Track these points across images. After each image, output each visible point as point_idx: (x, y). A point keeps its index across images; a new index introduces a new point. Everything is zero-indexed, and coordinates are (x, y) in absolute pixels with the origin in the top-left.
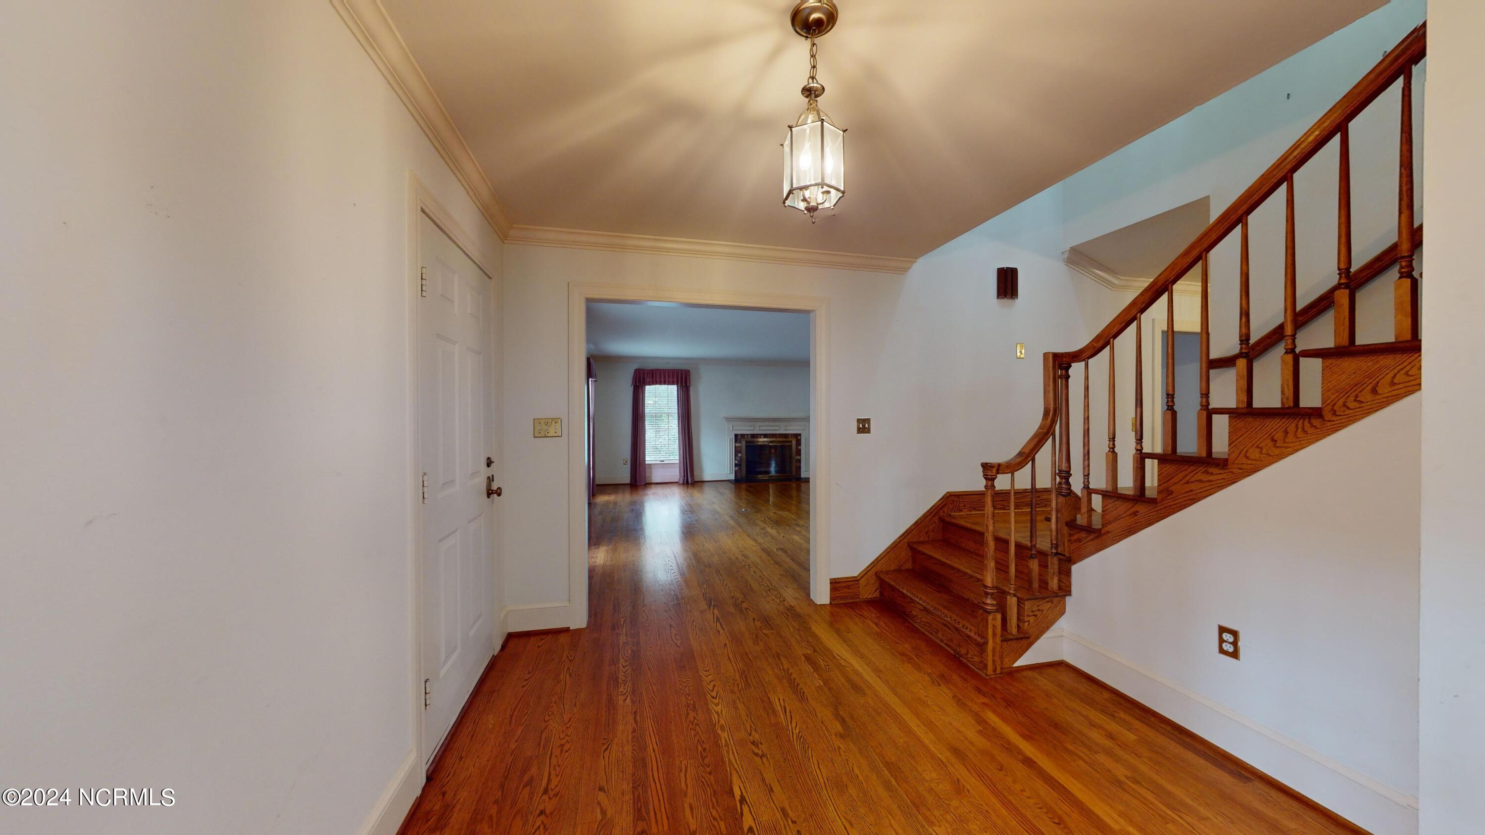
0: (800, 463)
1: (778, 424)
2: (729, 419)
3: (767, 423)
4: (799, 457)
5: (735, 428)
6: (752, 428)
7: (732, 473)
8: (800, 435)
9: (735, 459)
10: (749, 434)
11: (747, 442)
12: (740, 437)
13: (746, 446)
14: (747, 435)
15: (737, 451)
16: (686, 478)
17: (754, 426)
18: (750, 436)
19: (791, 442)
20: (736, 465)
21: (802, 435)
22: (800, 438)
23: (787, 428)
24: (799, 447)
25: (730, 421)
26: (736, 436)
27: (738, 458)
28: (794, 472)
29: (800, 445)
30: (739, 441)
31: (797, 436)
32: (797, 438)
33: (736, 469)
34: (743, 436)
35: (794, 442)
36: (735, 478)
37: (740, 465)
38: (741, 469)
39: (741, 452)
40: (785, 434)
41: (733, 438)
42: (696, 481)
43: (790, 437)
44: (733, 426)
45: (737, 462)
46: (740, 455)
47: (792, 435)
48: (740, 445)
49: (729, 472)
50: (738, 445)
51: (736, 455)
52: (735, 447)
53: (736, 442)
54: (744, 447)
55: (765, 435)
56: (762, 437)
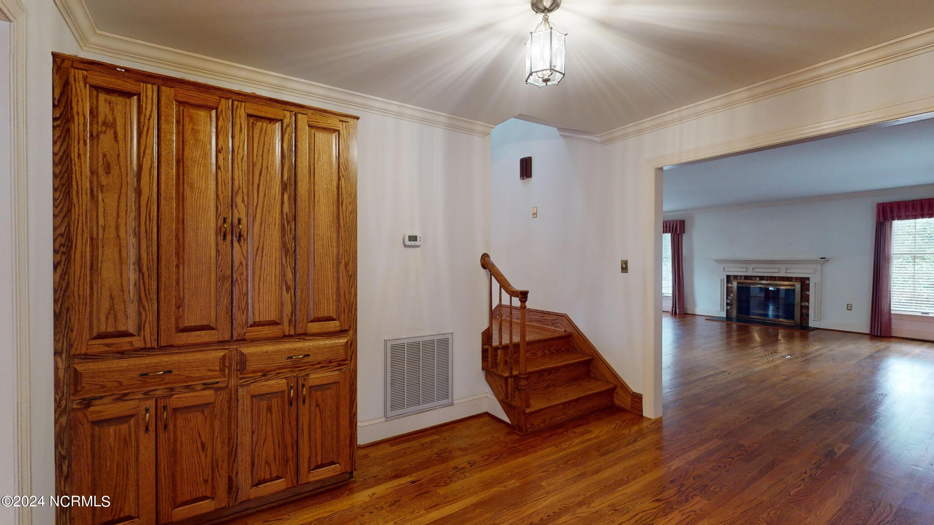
0: (808, 310)
1: (778, 266)
2: (719, 261)
3: (761, 266)
4: (807, 304)
5: (726, 269)
6: (745, 270)
7: (723, 311)
8: (808, 279)
9: (727, 299)
10: (742, 276)
11: (738, 283)
12: (732, 278)
13: (738, 287)
14: (741, 276)
15: (729, 291)
17: (747, 267)
18: (743, 277)
19: (794, 286)
20: (728, 304)
21: (810, 280)
22: (808, 282)
23: (789, 271)
24: (808, 293)
25: (721, 263)
26: (728, 277)
27: (730, 298)
28: (798, 319)
29: (808, 290)
30: (732, 282)
31: (804, 280)
32: (803, 282)
33: (728, 307)
34: (735, 277)
35: (798, 286)
36: (727, 316)
37: (732, 305)
38: (732, 308)
39: (732, 292)
40: (787, 277)
41: (724, 278)
42: (686, 314)
43: (791, 280)
44: (724, 268)
45: (729, 301)
46: (732, 295)
47: (796, 278)
48: (732, 285)
49: (719, 310)
50: (730, 285)
51: (728, 295)
52: (727, 287)
53: (728, 282)
54: (736, 288)
55: (762, 278)
56: (758, 279)
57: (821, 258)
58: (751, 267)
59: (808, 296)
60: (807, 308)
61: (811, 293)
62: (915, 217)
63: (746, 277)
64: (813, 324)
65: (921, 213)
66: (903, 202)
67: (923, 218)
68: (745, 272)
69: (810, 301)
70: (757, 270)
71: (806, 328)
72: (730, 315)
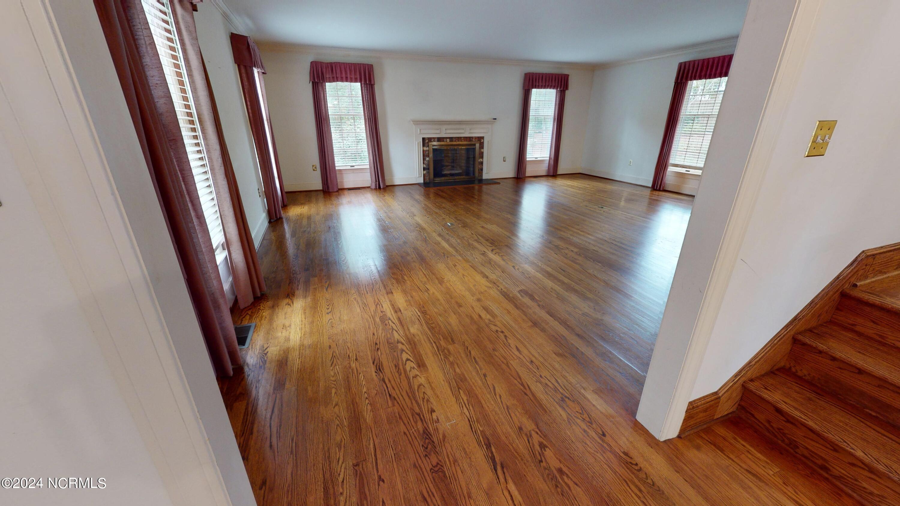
2: (417, 122)
3: (453, 126)
5: (422, 132)
6: (438, 131)
7: (421, 176)
8: (483, 138)
9: (424, 163)
11: (433, 146)
14: (434, 138)
15: (425, 155)
16: (377, 183)
17: (440, 128)
18: (436, 140)
19: (475, 145)
21: (485, 138)
22: (483, 141)
23: (472, 131)
24: (482, 150)
25: (417, 124)
26: (424, 139)
27: (426, 162)
28: (477, 174)
29: (483, 148)
30: (426, 145)
31: (480, 139)
32: (480, 141)
33: (425, 172)
34: (430, 139)
35: (477, 145)
36: (424, 181)
37: (428, 169)
38: (429, 173)
39: (428, 156)
40: (470, 138)
41: (420, 142)
42: (387, 186)
43: (473, 140)
44: (420, 130)
45: (425, 166)
46: (427, 159)
47: (476, 138)
48: (427, 149)
49: (418, 176)
50: (425, 149)
51: (424, 159)
52: (423, 151)
53: (424, 145)
54: (432, 150)
55: (451, 139)
56: (448, 140)
57: (494, 119)
58: (444, 127)
59: (482, 153)
60: (482, 163)
61: (485, 150)
62: (545, 87)
63: (439, 139)
64: (485, 176)
65: (547, 84)
66: (539, 74)
67: (547, 88)
68: (438, 133)
69: (484, 157)
70: (448, 131)
71: (481, 181)
72: (427, 180)
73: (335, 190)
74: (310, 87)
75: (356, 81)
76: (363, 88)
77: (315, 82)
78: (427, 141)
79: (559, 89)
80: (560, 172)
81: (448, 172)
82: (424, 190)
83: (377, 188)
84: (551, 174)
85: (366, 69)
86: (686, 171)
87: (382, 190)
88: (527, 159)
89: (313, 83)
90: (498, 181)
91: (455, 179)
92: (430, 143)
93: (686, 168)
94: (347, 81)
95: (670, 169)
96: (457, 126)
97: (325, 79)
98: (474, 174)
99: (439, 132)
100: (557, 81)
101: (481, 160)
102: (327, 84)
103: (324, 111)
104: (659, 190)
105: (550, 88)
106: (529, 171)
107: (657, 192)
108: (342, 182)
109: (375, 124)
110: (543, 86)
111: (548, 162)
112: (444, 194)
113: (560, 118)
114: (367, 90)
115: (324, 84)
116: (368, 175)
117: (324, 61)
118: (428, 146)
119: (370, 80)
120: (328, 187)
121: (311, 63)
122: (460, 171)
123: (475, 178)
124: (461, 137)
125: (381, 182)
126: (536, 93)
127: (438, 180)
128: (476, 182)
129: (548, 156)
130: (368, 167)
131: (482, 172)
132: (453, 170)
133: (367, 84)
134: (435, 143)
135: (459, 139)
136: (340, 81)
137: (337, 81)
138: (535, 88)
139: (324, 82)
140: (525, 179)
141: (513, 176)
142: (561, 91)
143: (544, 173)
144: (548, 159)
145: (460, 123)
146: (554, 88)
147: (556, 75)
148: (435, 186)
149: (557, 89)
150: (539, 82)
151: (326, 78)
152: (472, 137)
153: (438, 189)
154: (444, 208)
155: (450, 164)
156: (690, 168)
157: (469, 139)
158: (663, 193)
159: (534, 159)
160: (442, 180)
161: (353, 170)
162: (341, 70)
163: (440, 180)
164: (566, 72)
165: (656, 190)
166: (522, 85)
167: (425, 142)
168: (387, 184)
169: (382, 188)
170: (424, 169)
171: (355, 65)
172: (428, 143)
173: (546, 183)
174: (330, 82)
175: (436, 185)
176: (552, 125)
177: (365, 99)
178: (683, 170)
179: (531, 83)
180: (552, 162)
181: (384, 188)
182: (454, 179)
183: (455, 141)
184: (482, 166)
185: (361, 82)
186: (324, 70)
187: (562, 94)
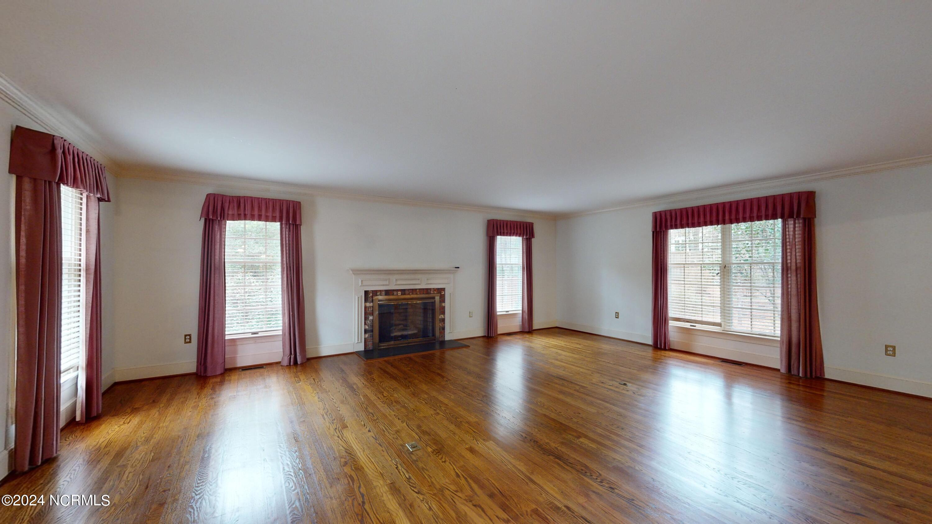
2: (356, 272)
3: (405, 276)
5: (364, 283)
6: (385, 283)
7: (361, 342)
8: (444, 289)
9: (365, 324)
10: (383, 291)
11: (379, 301)
13: (379, 306)
14: (381, 291)
15: (368, 313)
16: (292, 356)
17: (389, 279)
18: (384, 293)
19: (434, 298)
21: (446, 289)
22: (443, 293)
24: (443, 304)
25: (359, 274)
26: (366, 293)
27: (368, 322)
28: (437, 333)
29: (444, 301)
30: (370, 299)
31: (441, 291)
32: (440, 293)
33: (367, 335)
34: (375, 293)
35: (437, 298)
36: (365, 348)
37: (372, 331)
38: (372, 336)
39: (372, 314)
40: (427, 289)
41: (361, 296)
42: (309, 359)
43: (431, 292)
44: (362, 281)
45: (367, 327)
46: (371, 318)
47: (435, 290)
48: (371, 304)
49: (356, 342)
50: (368, 304)
51: (366, 319)
52: (365, 307)
53: (366, 300)
54: (377, 307)
55: (403, 291)
56: (399, 293)
57: (456, 268)
58: (393, 278)
59: (444, 308)
60: (443, 320)
61: (447, 304)
62: (510, 234)
63: (388, 292)
64: (448, 337)
65: (512, 232)
66: (503, 221)
67: (513, 236)
68: (386, 285)
69: (446, 313)
70: (399, 282)
71: (443, 343)
72: (370, 347)
73: (219, 372)
74: (200, 225)
75: (274, 220)
76: (284, 229)
77: (209, 220)
78: (371, 295)
79: (525, 237)
80: (535, 327)
81: (399, 334)
82: (365, 364)
83: (292, 364)
84: (527, 330)
85: (291, 206)
86: (691, 326)
87: (299, 366)
88: (498, 314)
89: (206, 220)
90: (465, 343)
91: (409, 343)
92: (375, 298)
93: (692, 323)
94: (260, 219)
95: (671, 323)
96: (412, 276)
97: (226, 215)
98: (434, 335)
99: (387, 283)
100: (522, 229)
101: (442, 316)
102: (228, 222)
103: (217, 257)
104: (665, 349)
105: (516, 236)
106: (502, 327)
107: (663, 352)
108: (234, 359)
109: (296, 274)
110: (509, 234)
111: (521, 316)
112: (395, 371)
113: (530, 267)
114: (289, 231)
115: (223, 222)
116: (280, 344)
117: (226, 194)
118: (372, 301)
119: (295, 219)
120: (205, 370)
121: (207, 195)
122: (415, 332)
123: (435, 340)
124: (416, 289)
125: (298, 354)
126: (500, 240)
127: (384, 345)
128: (437, 346)
129: (521, 309)
130: (280, 333)
131: (444, 332)
132: (406, 330)
133: (289, 224)
134: (380, 297)
135: (413, 291)
136: (249, 220)
137: (245, 219)
138: (501, 235)
139: (224, 219)
140: (497, 338)
141: (483, 335)
142: (527, 239)
143: (517, 329)
144: (521, 312)
145: (415, 272)
146: (520, 236)
147: (520, 222)
148: (381, 356)
149: (523, 236)
150: (504, 229)
151: (228, 214)
152: (430, 289)
153: (385, 361)
154: (397, 402)
155: (402, 322)
156: (696, 323)
157: (427, 291)
158: (671, 354)
159: (505, 313)
160: (391, 345)
161: (256, 338)
162: (252, 205)
163: (388, 345)
164: (529, 220)
165: (660, 349)
166: (485, 233)
167: (368, 295)
168: (309, 355)
169: (299, 363)
170: (366, 331)
171: (274, 201)
172: (372, 297)
173: (521, 342)
174: (233, 219)
175: (383, 353)
176: (521, 274)
177: (284, 243)
178: (687, 325)
179: (495, 230)
180: (526, 316)
181: (302, 364)
182: (407, 343)
183: (409, 294)
184: (444, 323)
185: (281, 220)
186: (226, 205)
187: (529, 242)
